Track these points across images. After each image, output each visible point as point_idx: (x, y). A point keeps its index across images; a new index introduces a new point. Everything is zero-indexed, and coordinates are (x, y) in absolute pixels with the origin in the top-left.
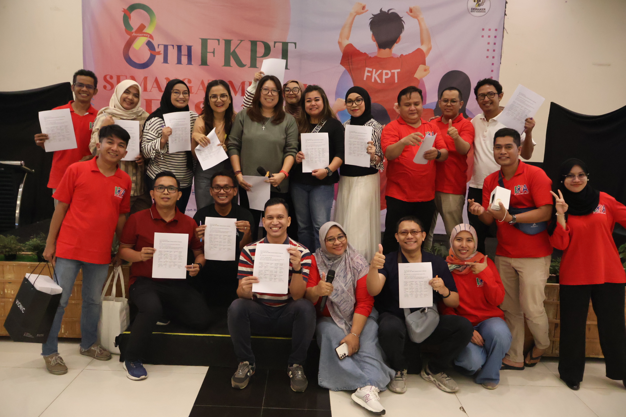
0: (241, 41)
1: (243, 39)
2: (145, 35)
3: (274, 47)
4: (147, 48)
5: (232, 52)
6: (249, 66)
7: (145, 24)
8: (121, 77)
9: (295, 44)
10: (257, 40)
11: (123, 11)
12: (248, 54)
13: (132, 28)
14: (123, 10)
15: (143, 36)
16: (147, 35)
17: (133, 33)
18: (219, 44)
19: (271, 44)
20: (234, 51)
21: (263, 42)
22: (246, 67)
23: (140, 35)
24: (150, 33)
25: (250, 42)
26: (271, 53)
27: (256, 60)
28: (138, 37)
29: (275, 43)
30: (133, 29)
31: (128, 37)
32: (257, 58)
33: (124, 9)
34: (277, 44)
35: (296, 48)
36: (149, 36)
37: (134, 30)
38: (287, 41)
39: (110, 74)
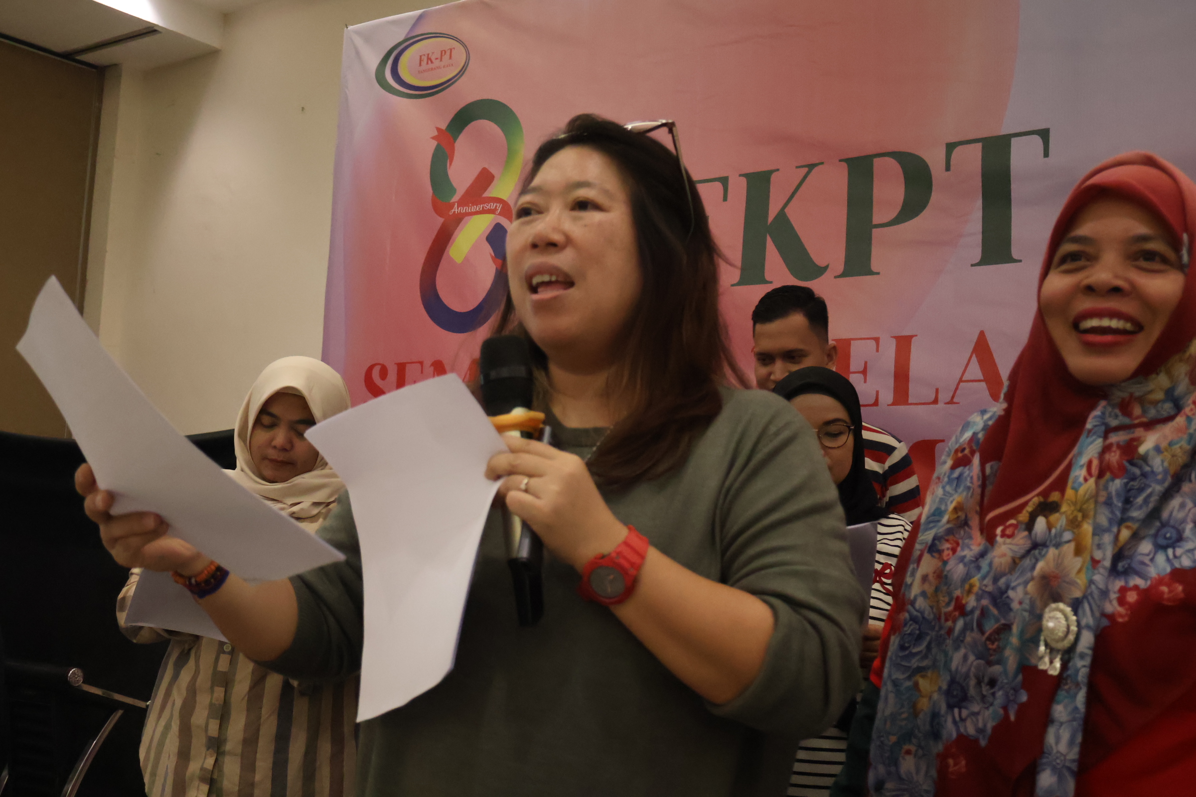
0: (811, 167)
1: (814, 160)
2: (488, 206)
3: (948, 168)
4: (488, 250)
5: (771, 224)
6: (840, 268)
7: (493, 170)
8: (408, 367)
9: (1044, 134)
10: (870, 150)
11: (433, 138)
12: (839, 216)
13: (453, 190)
14: (436, 133)
15: (484, 212)
16: (492, 206)
17: (454, 204)
18: (725, 198)
19: (934, 158)
20: (782, 216)
21: (898, 156)
22: (827, 277)
23: (474, 209)
24: (504, 196)
25: (844, 165)
26: (935, 197)
27: (867, 240)
28: (466, 218)
29: (951, 147)
30: (455, 190)
31: (440, 221)
32: (876, 232)
33: (438, 129)
34: (957, 152)
35: (1046, 154)
36: (499, 207)
37: (456, 198)
38: (1004, 131)
39: (381, 362)
